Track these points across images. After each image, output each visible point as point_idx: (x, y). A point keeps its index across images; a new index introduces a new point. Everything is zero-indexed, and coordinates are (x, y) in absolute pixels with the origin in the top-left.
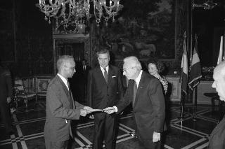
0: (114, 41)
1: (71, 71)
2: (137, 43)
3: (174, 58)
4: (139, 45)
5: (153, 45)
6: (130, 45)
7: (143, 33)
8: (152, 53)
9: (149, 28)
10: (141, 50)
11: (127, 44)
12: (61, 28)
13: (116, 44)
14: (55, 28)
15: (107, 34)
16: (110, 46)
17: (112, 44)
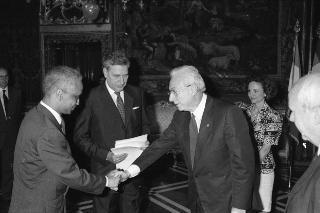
0: (158, 40)
2: (203, 43)
3: (276, 73)
4: (207, 48)
5: (234, 49)
6: (191, 48)
7: (216, 24)
8: (232, 62)
9: (228, 14)
10: (211, 56)
11: (184, 45)
13: (162, 45)
14: (43, 13)
15: (146, 26)
16: (151, 49)
17: (155, 44)
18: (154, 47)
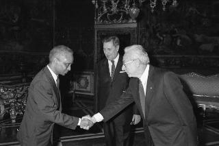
0: (166, 33)
1: (64, 67)
4: (198, 38)
6: (187, 38)
7: (205, 22)
10: (201, 44)
11: (183, 36)
12: (105, 17)
13: (169, 36)
14: (97, 18)
15: (159, 24)
16: (162, 38)
17: (164, 36)
18: (164, 38)
